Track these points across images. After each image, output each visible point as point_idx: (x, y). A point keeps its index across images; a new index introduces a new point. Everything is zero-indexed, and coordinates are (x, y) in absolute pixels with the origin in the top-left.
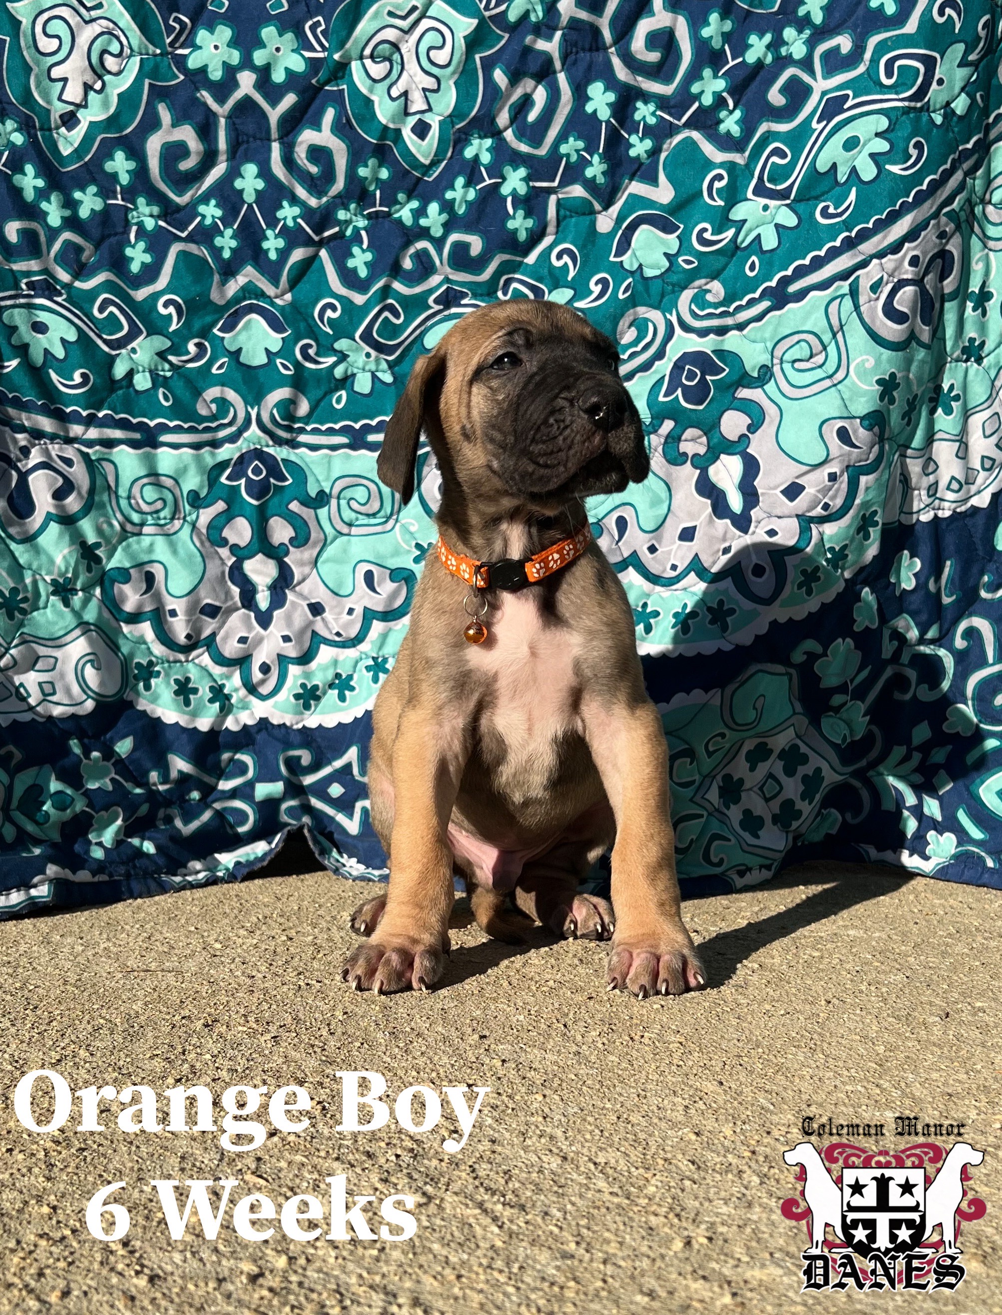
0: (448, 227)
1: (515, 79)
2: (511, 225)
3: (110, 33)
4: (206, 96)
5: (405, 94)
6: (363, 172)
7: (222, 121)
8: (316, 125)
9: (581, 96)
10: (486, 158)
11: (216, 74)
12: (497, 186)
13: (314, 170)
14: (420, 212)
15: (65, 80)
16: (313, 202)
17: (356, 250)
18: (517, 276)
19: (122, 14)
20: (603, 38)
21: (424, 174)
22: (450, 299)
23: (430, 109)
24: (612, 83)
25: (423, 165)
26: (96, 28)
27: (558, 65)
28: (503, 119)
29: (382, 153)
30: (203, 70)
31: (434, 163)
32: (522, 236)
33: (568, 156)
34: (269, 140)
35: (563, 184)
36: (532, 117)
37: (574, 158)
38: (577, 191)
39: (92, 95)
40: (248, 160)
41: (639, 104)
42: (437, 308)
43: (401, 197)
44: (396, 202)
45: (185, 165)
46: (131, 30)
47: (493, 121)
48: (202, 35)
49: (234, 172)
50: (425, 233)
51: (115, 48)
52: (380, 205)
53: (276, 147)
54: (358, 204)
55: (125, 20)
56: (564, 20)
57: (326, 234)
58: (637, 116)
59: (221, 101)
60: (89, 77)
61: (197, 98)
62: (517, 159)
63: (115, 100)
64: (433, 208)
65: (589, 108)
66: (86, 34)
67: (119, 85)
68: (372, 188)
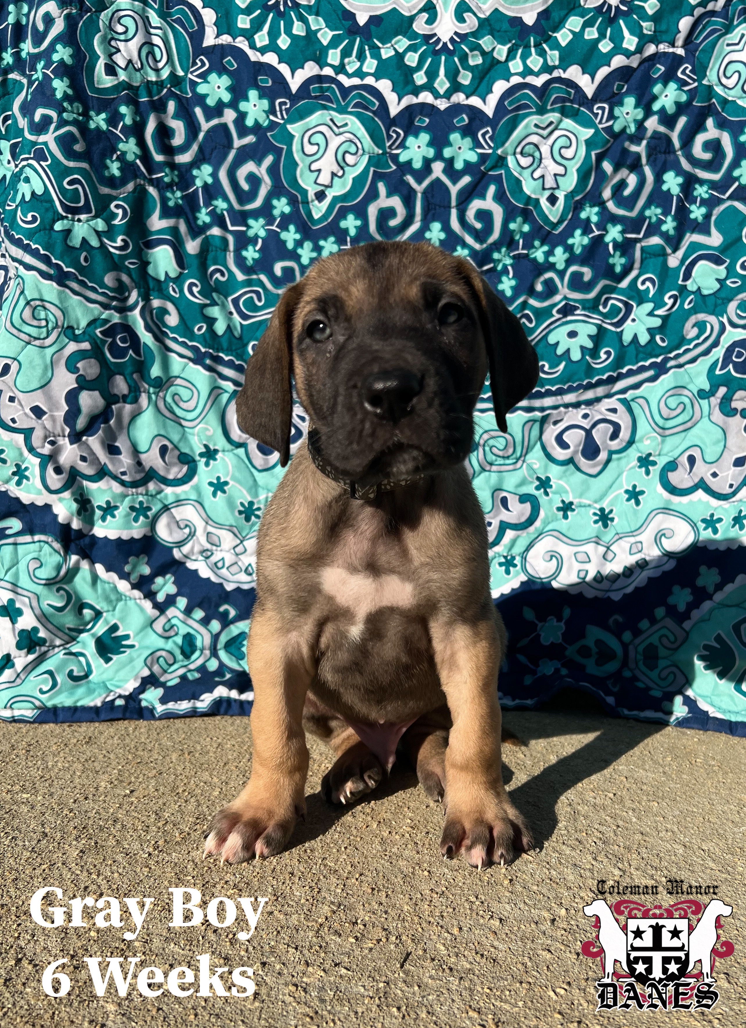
0: (569, 263)
1: (617, 169)
2: (611, 261)
3: (351, 141)
4: (410, 179)
5: (543, 177)
6: (512, 226)
7: (419, 195)
8: (483, 196)
9: (659, 180)
10: (594, 219)
11: (417, 165)
12: (601, 237)
13: (478, 226)
14: (550, 253)
15: (319, 171)
16: (477, 246)
17: (504, 279)
18: (613, 296)
19: (359, 129)
20: (673, 145)
21: (553, 229)
22: (567, 310)
23: (558, 187)
24: (680, 171)
25: (553, 223)
26: (342, 138)
27: (644, 160)
28: (607, 194)
29: (526, 215)
30: (409, 162)
31: (560, 222)
32: (618, 269)
33: (650, 218)
34: (449, 207)
35: (647, 236)
36: (627, 192)
37: (654, 219)
38: (656, 240)
39: (336, 179)
40: (434, 220)
41: (697, 186)
42: (558, 316)
43: (537, 243)
44: (533, 247)
45: (393, 223)
46: (365, 137)
47: (600, 194)
48: (411, 140)
49: (425, 227)
50: (552, 267)
51: (353, 149)
52: (523, 249)
53: (454, 213)
54: (508, 249)
55: (362, 132)
56: (649, 134)
57: (485, 268)
58: (695, 193)
59: (419, 181)
60: (335, 168)
61: (404, 181)
62: (615, 219)
63: (350, 182)
64: (559, 250)
65: (665, 188)
66: (335, 142)
67: (352, 173)
68: (517, 237)
